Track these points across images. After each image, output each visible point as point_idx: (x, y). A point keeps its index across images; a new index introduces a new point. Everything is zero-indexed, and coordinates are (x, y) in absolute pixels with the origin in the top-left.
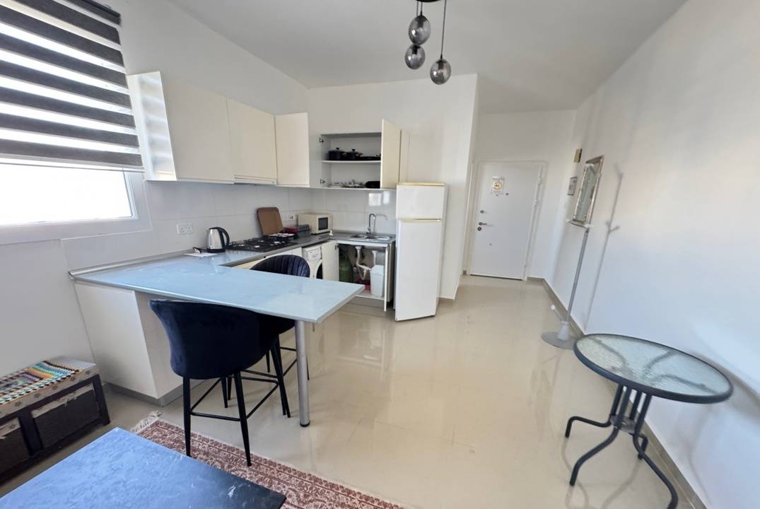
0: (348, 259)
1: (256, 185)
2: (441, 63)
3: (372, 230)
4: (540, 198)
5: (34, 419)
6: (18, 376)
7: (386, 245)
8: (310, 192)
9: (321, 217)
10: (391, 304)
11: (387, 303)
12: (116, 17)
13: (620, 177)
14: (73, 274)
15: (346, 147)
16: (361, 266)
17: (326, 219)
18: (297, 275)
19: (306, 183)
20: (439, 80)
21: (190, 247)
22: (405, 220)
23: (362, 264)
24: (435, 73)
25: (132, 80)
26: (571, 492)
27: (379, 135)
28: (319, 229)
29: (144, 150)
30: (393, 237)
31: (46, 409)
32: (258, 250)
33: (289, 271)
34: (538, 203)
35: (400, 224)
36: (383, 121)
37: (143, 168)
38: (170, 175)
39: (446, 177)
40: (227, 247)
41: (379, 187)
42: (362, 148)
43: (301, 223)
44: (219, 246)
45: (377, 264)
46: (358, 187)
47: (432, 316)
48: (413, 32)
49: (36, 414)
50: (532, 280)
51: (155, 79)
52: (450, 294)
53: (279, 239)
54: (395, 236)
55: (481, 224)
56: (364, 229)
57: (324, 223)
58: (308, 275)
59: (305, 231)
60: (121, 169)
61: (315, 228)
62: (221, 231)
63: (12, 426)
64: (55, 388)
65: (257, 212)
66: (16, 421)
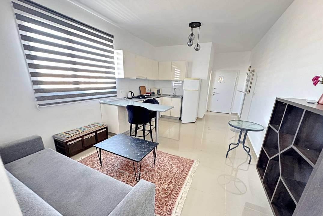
2: (198, 45)
3: (175, 94)
4: (236, 84)
6: (92, 125)
8: (154, 81)
9: (158, 89)
10: (180, 119)
12: (112, 36)
14: (101, 102)
17: (160, 90)
20: (197, 50)
21: (124, 97)
22: (186, 90)
24: (196, 48)
25: (115, 52)
26: (226, 159)
28: (158, 93)
29: (116, 71)
31: (100, 132)
32: (142, 98)
33: (153, 103)
34: (236, 86)
35: (185, 92)
38: (122, 76)
40: (133, 97)
43: (152, 91)
44: (131, 97)
47: (194, 122)
48: (190, 38)
49: (98, 133)
50: (233, 114)
51: (121, 52)
52: (201, 116)
53: (146, 96)
54: (182, 96)
55: (214, 93)
56: (172, 94)
58: (159, 104)
59: (153, 94)
61: (156, 93)
62: (132, 92)
63: (94, 134)
64: (101, 127)
65: (140, 87)
66: (94, 133)
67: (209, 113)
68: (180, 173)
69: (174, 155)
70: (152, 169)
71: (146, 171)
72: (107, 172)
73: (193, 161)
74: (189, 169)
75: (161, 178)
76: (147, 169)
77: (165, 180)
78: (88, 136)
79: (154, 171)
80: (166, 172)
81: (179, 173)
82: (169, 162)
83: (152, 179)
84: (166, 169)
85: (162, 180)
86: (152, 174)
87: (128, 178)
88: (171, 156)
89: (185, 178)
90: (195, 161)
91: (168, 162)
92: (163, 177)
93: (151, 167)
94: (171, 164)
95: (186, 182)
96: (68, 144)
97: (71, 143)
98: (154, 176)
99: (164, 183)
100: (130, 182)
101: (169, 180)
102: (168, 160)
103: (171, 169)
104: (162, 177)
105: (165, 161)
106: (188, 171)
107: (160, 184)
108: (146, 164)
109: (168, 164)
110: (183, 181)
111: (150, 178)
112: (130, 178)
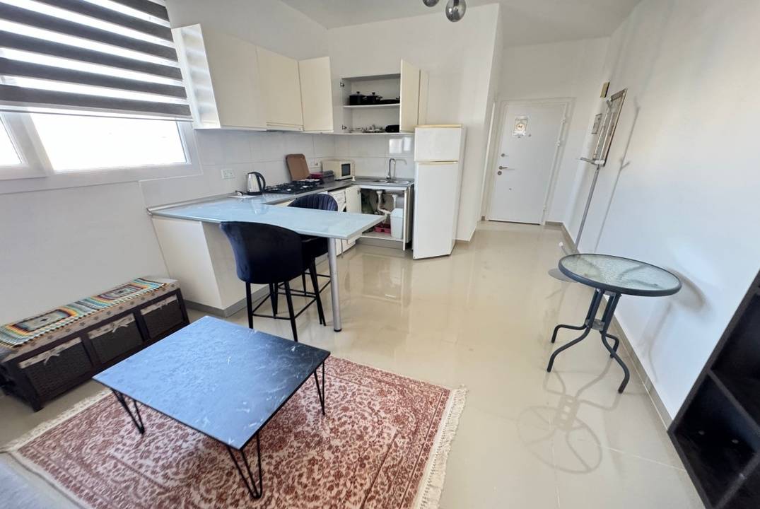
0: (370, 204)
1: (284, 132)
3: (392, 176)
4: (563, 139)
5: (143, 316)
6: (124, 287)
7: (405, 189)
8: (333, 138)
9: (344, 163)
10: (409, 245)
11: (406, 244)
13: (637, 110)
14: (150, 210)
15: (366, 91)
16: (382, 210)
17: (349, 165)
18: (327, 209)
19: (330, 129)
20: (454, 17)
21: (233, 191)
22: (423, 163)
23: (384, 209)
24: (450, 10)
25: (176, 33)
27: (398, 76)
28: (343, 175)
29: (191, 101)
30: (412, 181)
31: (152, 307)
32: (290, 193)
33: (320, 206)
34: (562, 144)
35: (418, 166)
36: (402, 61)
37: (192, 118)
38: (215, 124)
39: (464, 119)
40: (264, 191)
41: (398, 131)
42: (382, 91)
43: (326, 169)
44: (258, 190)
45: (397, 207)
46: (378, 132)
47: (447, 255)
49: (144, 312)
50: (549, 224)
51: (196, 31)
52: (466, 236)
53: (307, 183)
54: (413, 180)
55: (501, 168)
56: (385, 175)
57: (346, 169)
58: (336, 210)
59: (329, 177)
60: (173, 119)
61: (338, 174)
62: (258, 176)
63: (130, 319)
64: (153, 295)
65: (286, 158)
66: (131, 316)
67: (488, 227)
68: (405, 446)
69: (387, 374)
70: (315, 435)
71: (292, 447)
72: (157, 462)
73: (447, 392)
74: (436, 425)
75: (338, 475)
76: (296, 436)
77: (353, 480)
78: (108, 326)
79: (319, 443)
80: (359, 443)
81: (402, 448)
82: (370, 403)
83: (308, 478)
84: (358, 433)
85: (342, 481)
86: (310, 457)
87: (227, 481)
88: (379, 375)
89: (421, 465)
90: (453, 394)
91: (366, 402)
92: (348, 468)
93: (309, 429)
94: (377, 408)
95: (423, 485)
96: (23, 365)
97: (33, 361)
98: (316, 467)
99: (349, 494)
100: (229, 501)
101: (368, 480)
102: (368, 391)
103: (377, 432)
104: (343, 471)
105: (358, 399)
106: (431, 436)
107: (333, 502)
108: (296, 415)
109: (367, 408)
110: (415, 481)
111: (301, 476)
112: (230, 483)
